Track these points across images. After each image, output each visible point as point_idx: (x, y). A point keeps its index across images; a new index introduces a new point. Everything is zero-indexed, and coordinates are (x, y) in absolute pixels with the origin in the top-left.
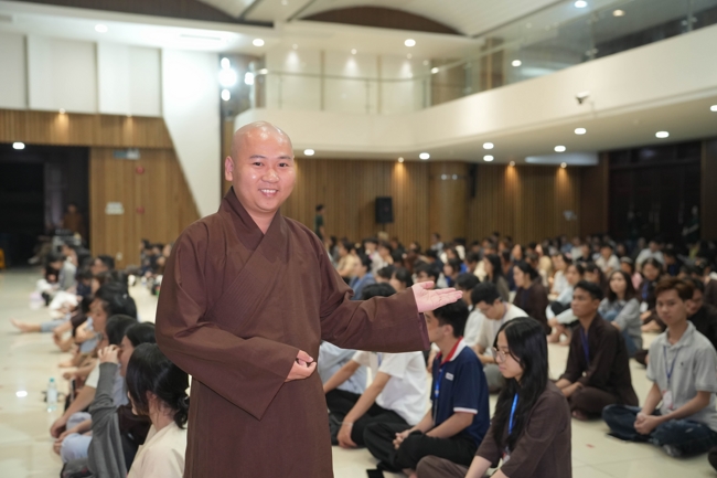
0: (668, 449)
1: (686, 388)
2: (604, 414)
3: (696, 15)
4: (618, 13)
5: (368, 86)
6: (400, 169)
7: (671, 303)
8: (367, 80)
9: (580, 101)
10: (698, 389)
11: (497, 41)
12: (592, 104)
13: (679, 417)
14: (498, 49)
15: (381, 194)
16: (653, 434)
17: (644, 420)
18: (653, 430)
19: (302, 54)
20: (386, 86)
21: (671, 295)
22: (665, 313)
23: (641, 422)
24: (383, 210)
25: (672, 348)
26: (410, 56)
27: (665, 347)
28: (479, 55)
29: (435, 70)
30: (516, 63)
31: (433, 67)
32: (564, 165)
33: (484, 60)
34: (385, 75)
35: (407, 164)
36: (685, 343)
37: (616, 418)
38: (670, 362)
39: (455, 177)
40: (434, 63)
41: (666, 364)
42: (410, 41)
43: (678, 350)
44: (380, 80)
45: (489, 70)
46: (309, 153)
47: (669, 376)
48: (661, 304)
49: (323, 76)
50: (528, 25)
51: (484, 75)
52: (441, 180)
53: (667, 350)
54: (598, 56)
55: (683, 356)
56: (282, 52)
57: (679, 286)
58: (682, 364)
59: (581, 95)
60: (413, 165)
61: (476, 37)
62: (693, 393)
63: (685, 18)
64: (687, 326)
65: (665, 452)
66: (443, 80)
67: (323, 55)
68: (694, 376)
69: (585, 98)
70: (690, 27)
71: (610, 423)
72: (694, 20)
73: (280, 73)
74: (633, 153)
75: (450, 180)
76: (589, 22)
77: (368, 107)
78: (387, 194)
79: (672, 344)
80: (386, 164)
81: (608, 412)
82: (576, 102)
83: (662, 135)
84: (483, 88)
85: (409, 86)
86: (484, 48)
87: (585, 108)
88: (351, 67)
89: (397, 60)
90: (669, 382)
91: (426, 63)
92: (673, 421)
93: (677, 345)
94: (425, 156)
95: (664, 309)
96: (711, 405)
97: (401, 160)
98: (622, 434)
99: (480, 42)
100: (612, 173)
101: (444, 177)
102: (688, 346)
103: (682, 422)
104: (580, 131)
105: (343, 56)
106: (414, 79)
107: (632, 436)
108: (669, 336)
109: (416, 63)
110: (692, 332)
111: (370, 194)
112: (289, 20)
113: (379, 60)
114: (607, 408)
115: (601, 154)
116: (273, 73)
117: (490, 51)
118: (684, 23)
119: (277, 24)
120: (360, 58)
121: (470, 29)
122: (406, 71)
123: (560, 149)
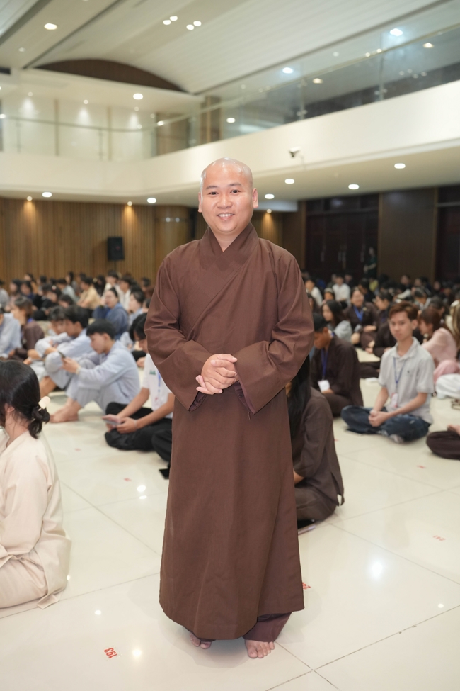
0: (395, 437)
1: (410, 391)
2: (342, 413)
3: (387, 86)
4: (317, 81)
5: (101, 135)
6: (129, 212)
7: (402, 323)
8: (100, 129)
9: (293, 154)
10: (418, 391)
11: (216, 100)
12: (302, 158)
13: (404, 413)
14: (216, 107)
15: (112, 234)
16: (383, 427)
17: (377, 415)
18: (383, 423)
19: (38, 101)
20: (115, 134)
21: (401, 316)
22: (397, 331)
23: (373, 416)
24: (114, 248)
25: (401, 359)
26: (137, 109)
27: (395, 359)
28: (200, 111)
29: (161, 123)
30: (231, 120)
31: (158, 121)
32: (269, 211)
33: (204, 116)
34: (115, 125)
35: (135, 207)
36: (411, 355)
37: (352, 416)
38: (398, 370)
39: (177, 220)
40: (159, 116)
41: (395, 372)
42: (139, 94)
43: (405, 361)
44: (110, 130)
45: (209, 124)
46: (47, 195)
47: (397, 382)
48: (394, 324)
49: (57, 124)
50: (243, 86)
51: (204, 129)
52: (165, 222)
53: (397, 361)
54: (308, 116)
55: (410, 366)
56: (18, 99)
57: (408, 309)
58: (408, 372)
59: (293, 150)
60: (140, 208)
61: (196, 94)
62: (415, 394)
63: (377, 88)
64: (412, 341)
65: (393, 440)
66: (167, 132)
67: (56, 103)
68: (417, 381)
69: (297, 152)
70: (382, 96)
71: (347, 421)
72: (385, 91)
73: (17, 119)
74: (326, 202)
75: (173, 223)
76: (299, 86)
77: (101, 154)
78: (118, 235)
79: (401, 356)
80: (116, 207)
81: (346, 412)
82: (289, 155)
83: (354, 187)
84: (203, 141)
85: (139, 136)
86: (204, 105)
87: (296, 161)
88: (84, 117)
89: (126, 112)
90: (397, 387)
91: (153, 116)
92: (400, 416)
93: (405, 357)
94: (152, 201)
95: (397, 327)
96: (427, 403)
97: (130, 203)
98: (357, 429)
99: (201, 99)
100: (309, 219)
101: (168, 220)
102: (413, 357)
103: (406, 416)
104: (290, 181)
105: (76, 106)
106: (143, 130)
107: (366, 429)
108: (398, 349)
109: (143, 116)
110: (417, 346)
111: (102, 235)
112: (25, 68)
113: (109, 111)
114: (345, 408)
115: (300, 203)
116: (11, 118)
117: (209, 109)
118: (377, 93)
119: (14, 71)
120: (92, 109)
121: (192, 86)
122: (134, 122)
123: (269, 196)
